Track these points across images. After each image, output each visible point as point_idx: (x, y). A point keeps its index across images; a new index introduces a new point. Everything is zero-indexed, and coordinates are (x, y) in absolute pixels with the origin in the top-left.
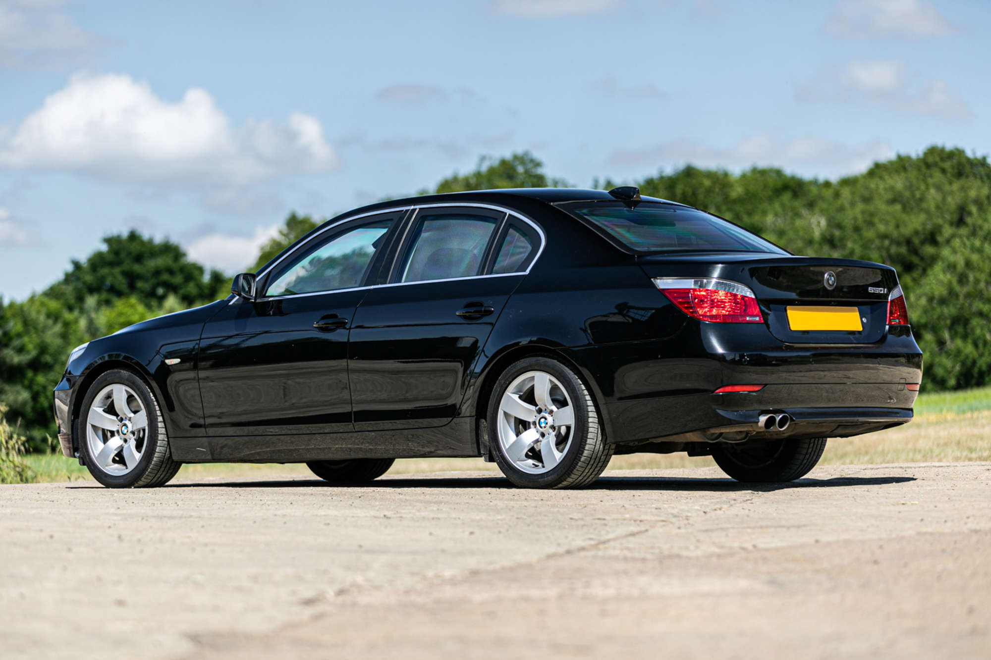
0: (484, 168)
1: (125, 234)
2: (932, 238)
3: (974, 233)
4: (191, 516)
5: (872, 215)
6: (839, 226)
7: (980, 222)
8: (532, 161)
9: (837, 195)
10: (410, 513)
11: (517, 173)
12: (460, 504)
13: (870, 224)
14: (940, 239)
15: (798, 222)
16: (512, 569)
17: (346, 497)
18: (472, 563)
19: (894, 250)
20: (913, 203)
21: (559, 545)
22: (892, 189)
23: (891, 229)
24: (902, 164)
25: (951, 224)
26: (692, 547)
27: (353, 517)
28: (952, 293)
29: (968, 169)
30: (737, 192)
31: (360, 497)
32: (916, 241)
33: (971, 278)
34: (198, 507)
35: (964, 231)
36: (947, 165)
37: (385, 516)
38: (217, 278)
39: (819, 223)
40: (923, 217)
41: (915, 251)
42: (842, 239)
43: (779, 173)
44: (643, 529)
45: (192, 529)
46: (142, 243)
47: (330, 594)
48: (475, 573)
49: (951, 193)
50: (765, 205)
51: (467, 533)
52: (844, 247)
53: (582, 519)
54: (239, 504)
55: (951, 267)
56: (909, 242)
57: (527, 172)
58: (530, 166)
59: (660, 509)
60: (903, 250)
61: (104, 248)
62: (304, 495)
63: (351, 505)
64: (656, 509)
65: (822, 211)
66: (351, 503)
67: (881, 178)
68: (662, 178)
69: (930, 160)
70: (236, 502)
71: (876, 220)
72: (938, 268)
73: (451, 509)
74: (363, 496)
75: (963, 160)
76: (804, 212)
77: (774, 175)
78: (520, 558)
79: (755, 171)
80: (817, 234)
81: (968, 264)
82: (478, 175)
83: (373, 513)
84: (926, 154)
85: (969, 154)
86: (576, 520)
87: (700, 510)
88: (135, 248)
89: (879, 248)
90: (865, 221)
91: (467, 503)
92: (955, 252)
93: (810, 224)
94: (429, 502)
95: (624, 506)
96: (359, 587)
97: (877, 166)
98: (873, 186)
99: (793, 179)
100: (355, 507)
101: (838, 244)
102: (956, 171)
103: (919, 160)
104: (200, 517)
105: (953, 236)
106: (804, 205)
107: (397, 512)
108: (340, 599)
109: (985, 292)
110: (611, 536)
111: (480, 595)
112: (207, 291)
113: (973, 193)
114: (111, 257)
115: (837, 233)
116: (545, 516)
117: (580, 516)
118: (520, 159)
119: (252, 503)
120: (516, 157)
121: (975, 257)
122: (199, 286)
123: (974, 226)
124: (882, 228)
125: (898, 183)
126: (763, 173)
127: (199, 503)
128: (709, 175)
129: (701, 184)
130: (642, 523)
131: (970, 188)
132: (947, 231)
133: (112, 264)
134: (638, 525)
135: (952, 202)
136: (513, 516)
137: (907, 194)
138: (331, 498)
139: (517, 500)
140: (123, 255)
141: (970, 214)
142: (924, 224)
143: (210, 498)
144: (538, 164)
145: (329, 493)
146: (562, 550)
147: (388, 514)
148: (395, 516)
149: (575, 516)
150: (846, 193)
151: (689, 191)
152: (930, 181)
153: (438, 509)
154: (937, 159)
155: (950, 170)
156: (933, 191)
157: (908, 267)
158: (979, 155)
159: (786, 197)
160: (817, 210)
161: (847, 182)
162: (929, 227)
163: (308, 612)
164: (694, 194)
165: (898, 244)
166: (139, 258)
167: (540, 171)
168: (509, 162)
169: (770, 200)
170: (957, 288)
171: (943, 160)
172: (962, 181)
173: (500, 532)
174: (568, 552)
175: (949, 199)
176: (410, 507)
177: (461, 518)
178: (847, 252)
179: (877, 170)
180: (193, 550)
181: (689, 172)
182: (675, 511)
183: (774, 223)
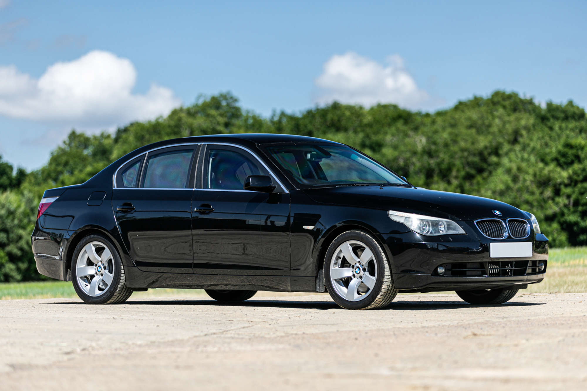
0: (201, 102)
2: (496, 152)
3: (524, 149)
4: (7, 317)
5: (456, 135)
6: (435, 143)
7: (527, 141)
8: (231, 98)
9: (434, 122)
10: (127, 316)
11: (222, 105)
12: (156, 312)
13: (455, 142)
14: (501, 152)
15: (407, 140)
16: (173, 342)
17: (94, 309)
18: (153, 338)
19: (471, 159)
20: (484, 129)
21: (202, 332)
22: (470, 119)
23: (468, 145)
24: (477, 102)
25: (509, 142)
26: (271, 333)
27: (96, 318)
28: (508, 188)
29: (521, 106)
30: (368, 119)
31: (102, 309)
32: (486, 153)
33: (521, 178)
34: (11, 313)
35: (517, 148)
36: (507, 103)
37: (113, 318)
38: (22, 173)
39: (421, 141)
40: (490, 137)
41: (484, 159)
42: (437, 151)
43: (395, 107)
44: (251, 325)
45: (8, 323)
47: (78, 350)
48: (153, 342)
49: (509, 122)
50: (386, 128)
51: (155, 326)
52: (438, 157)
53: (220, 320)
54: (34, 312)
55: (508, 171)
56: (481, 154)
57: (228, 105)
58: (230, 101)
59: (265, 316)
60: (476, 159)
62: (71, 308)
63: (96, 313)
64: (263, 316)
65: (423, 134)
66: (96, 312)
67: (463, 111)
68: (318, 110)
69: (496, 100)
70: (32, 311)
71: (459, 139)
72: (500, 171)
73: (150, 315)
74: (104, 309)
75: (518, 101)
76: (411, 133)
77: (392, 108)
78: (179, 337)
79: (379, 106)
80: (419, 148)
81: (519, 169)
82: (196, 106)
83: (107, 316)
84: (493, 96)
85: (522, 96)
86: (217, 321)
87: (288, 317)
89: (461, 157)
90: (452, 140)
91: (160, 312)
92: (511, 161)
93: (415, 141)
94: (139, 312)
95: (246, 315)
96: (93, 349)
97: (461, 103)
98: (457, 116)
99: (404, 111)
100: (98, 314)
101: (434, 155)
102: (512, 107)
103: (488, 99)
104: (12, 318)
105: (510, 150)
106: (412, 129)
107: (121, 316)
108: (83, 353)
109: (530, 188)
110: (232, 328)
111: (151, 351)
112: (14, 182)
113: (523, 122)
115: (433, 147)
116: (201, 318)
117: (220, 319)
118: (224, 97)
119: (41, 311)
120: (221, 95)
121: (524, 165)
122: (10, 178)
123: (524, 143)
124: (463, 144)
125: (474, 115)
126: (385, 107)
127: (12, 311)
128: (350, 108)
129: (344, 114)
130: (252, 322)
131: (521, 119)
132: (506, 147)
134: (250, 324)
135: (510, 128)
136: (183, 318)
137: (480, 122)
138: (85, 309)
139: (189, 311)
141: (521, 136)
142: (490, 142)
143: (17, 309)
144: (236, 100)
145: (85, 307)
146: (202, 334)
147: (115, 317)
148: (119, 318)
149: (217, 319)
150: (439, 120)
151: (336, 118)
152: (496, 113)
153: (143, 315)
154: (500, 99)
155: (508, 107)
156: (497, 121)
157: (480, 171)
158: (528, 97)
159: (400, 124)
160: (420, 132)
161: (440, 114)
162: (494, 144)
163: (66, 357)
164: (339, 121)
165: (474, 155)
167: (237, 105)
168: (217, 98)
169: (389, 125)
170: (511, 184)
171: (504, 100)
172: (517, 115)
173: (173, 326)
174: (206, 335)
175: (508, 126)
176: (128, 314)
177: (155, 319)
178: (438, 160)
179: (460, 106)
180: (10, 331)
181: (336, 106)
182: (273, 317)
183: (391, 140)
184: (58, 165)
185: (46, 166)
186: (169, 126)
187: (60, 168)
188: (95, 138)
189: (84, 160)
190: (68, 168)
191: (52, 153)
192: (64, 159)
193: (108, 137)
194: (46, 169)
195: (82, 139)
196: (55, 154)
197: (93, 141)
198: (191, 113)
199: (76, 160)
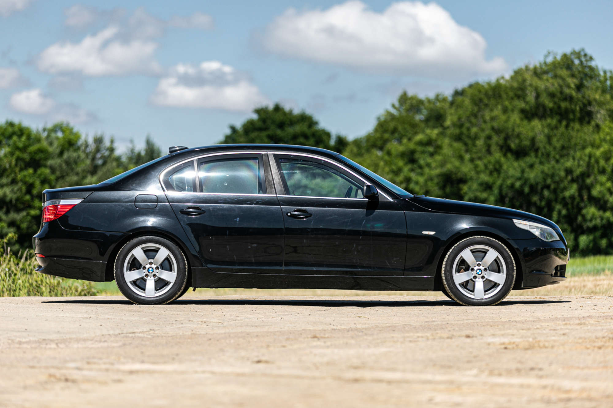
0: (550, 60)
1: (271, 107)
8: (585, 55)
11: (575, 65)
38: (341, 142)
46: (285, 114)
57: (581, 64)
58: (584, 59)
61: (255, 117)
82: (545, 64)
88: (279, 117)
114: (260, 124)
118: (578, 55)
120: (574, 53)
133: (260, 129)
140: (269, 122)
144: (591, 59)
166: (281, 126)
167: (593, 64)
168: (568, 55)
184: (386, 131)
185: (372, 133)
186: (512, 88)
187: (386, 136)
188: (429, 101)
189: (414, 126)
190: (396, 135)
191: (379, 119)
192: (392, 125)
193: (444, 100)
194: (371, 137)
195: (414, 101)
196: (382, 119)
197: (427, 104)
198: (537, 73)
199: (406, 126)
